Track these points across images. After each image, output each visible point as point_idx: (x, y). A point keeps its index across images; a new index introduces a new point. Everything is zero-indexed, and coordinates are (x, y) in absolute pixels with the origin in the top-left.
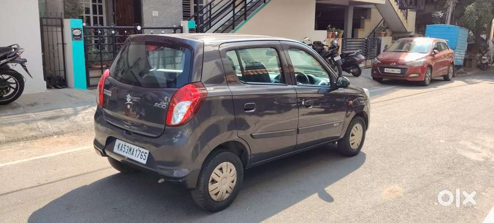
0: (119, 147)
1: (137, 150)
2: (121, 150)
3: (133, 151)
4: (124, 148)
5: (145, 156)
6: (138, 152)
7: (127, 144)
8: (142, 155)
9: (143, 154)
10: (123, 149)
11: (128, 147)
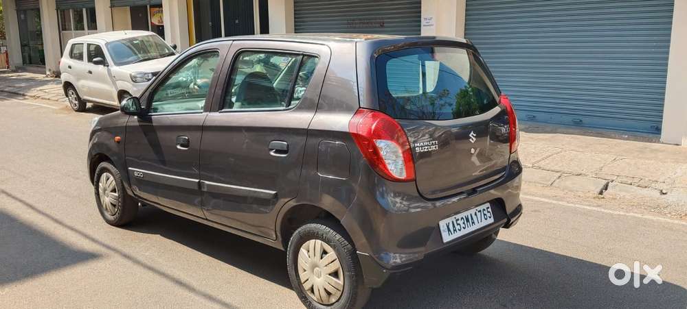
0: (449, 230)
1: (476, 214)
2: (455, 230)
3: (472, 219)
4: (458, 224)
5: (489, 212)
6: (478, 214)
7: (459, 216)
8: (485, 215)
9: (486, 212)
10: (457, 227)
11: (462, 218)
